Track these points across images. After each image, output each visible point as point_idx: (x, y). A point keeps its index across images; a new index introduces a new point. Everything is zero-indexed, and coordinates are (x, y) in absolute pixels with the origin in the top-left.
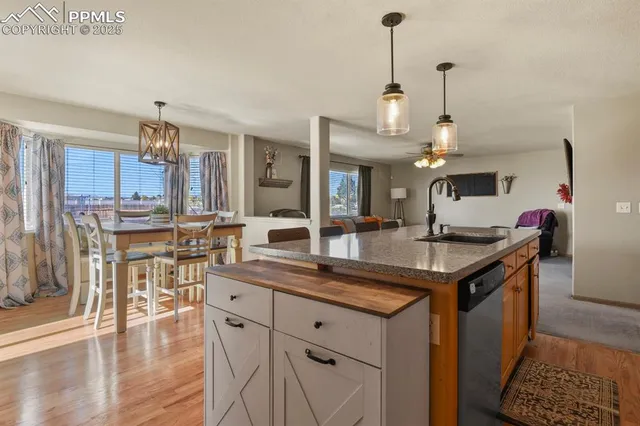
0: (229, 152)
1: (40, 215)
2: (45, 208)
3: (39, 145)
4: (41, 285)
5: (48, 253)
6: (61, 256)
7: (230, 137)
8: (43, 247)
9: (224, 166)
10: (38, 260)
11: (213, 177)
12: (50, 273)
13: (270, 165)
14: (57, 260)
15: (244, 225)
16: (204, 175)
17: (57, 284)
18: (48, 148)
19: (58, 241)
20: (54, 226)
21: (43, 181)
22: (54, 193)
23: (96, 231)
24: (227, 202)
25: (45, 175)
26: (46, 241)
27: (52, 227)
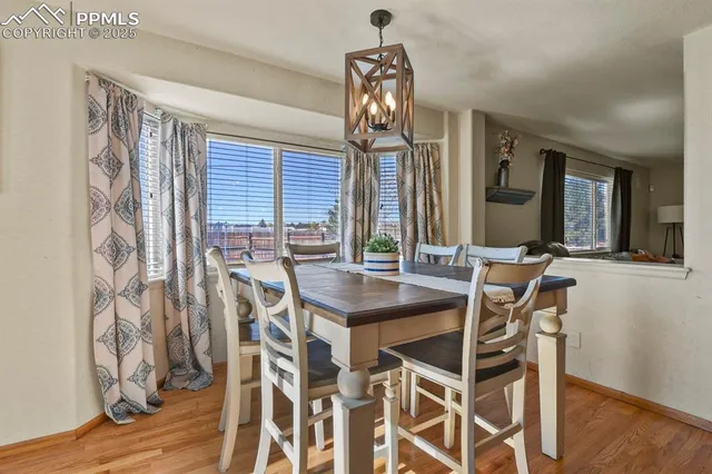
0: (445, 141)
1: (172, 249)
2: (178, 238)
3: (170, 131)
4: (175, 366)
5: (184, 314)
6: (203, 319)
7: (446, 117)
8: (176, 302)
9: (438, 167)
10: (171, 326)
11: (420, 185)
12: (187, 347)
13: (505, 164)
14: (196, 326)
15: (572, 282)
16: (403, 183)
17: (197, 365)
18: (183, 136)
19: (199, 294)
20: (193, 270)
21: (176, 192)
22: (192, 213)
23: (287, 301)
24: (443, 228)
25: (178, 182)
26: (182, 294)
27: (189, 270)
